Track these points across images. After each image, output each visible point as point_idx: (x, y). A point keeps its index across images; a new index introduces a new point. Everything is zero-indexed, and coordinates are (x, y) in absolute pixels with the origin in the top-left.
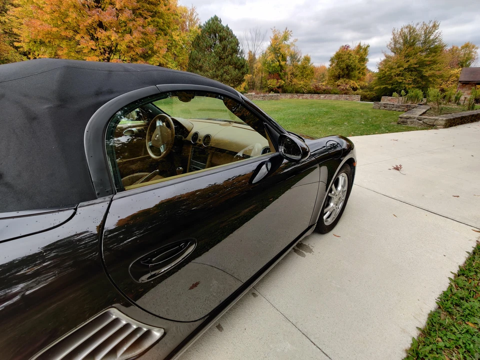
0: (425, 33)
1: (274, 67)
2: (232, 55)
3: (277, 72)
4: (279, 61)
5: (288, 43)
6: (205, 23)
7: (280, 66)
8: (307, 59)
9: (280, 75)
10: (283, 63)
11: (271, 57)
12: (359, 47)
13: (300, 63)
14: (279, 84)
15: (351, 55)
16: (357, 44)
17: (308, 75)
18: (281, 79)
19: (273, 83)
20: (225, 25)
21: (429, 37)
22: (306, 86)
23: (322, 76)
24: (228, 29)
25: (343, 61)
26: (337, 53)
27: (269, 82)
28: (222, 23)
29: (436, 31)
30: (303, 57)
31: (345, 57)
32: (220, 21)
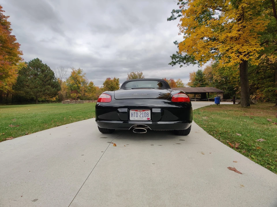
0: (139, 75)
1: (74, 87)
2: (50, 80)
3: (76, 90)
4: (77, 84)
5: (81, 75)
6: (30, 61)
7: (78, 86)
8: (92, 83)
9: (78, 91)
10: (79, 85)
11: (72, 82)
12: (115, 78)
13: (88, 85)
14: (78, 96)
15: (112, 82)
16: (114, 78)
17: (93, 91)
18: (79, 93)
19: (74, 95)
20: (44, 64)
21: (141, 77)
22: (93, 97)
23: (99, 92)
24: (47, 66)
25: (109, 84)
26: (106, 81)
27: (72, 95)
28: (42, 62)
29: (142, 75)
30: (89, 82)
31: (110, 83)
32: (41, 61)
